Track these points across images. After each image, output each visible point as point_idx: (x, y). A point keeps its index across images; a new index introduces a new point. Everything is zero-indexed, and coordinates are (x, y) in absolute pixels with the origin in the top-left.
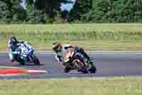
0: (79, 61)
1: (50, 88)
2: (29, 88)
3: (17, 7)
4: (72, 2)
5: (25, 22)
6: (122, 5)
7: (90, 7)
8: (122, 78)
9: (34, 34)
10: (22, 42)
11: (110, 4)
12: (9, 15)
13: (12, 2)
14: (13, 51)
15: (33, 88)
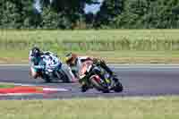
0: (97, 77)
1: (70, 111)
2: (44, 110)
3: (29, 9)
4: (98, 3)
5: (39, 27)
6: (162, 6)
7: (122, 9)
8: (161, 97)
9: (51, 43)
10: (47, 54)
11: (147, 5)
12: (19, 19)
13: (22, 2)
14: (35, 65)
15: (49, 111)
